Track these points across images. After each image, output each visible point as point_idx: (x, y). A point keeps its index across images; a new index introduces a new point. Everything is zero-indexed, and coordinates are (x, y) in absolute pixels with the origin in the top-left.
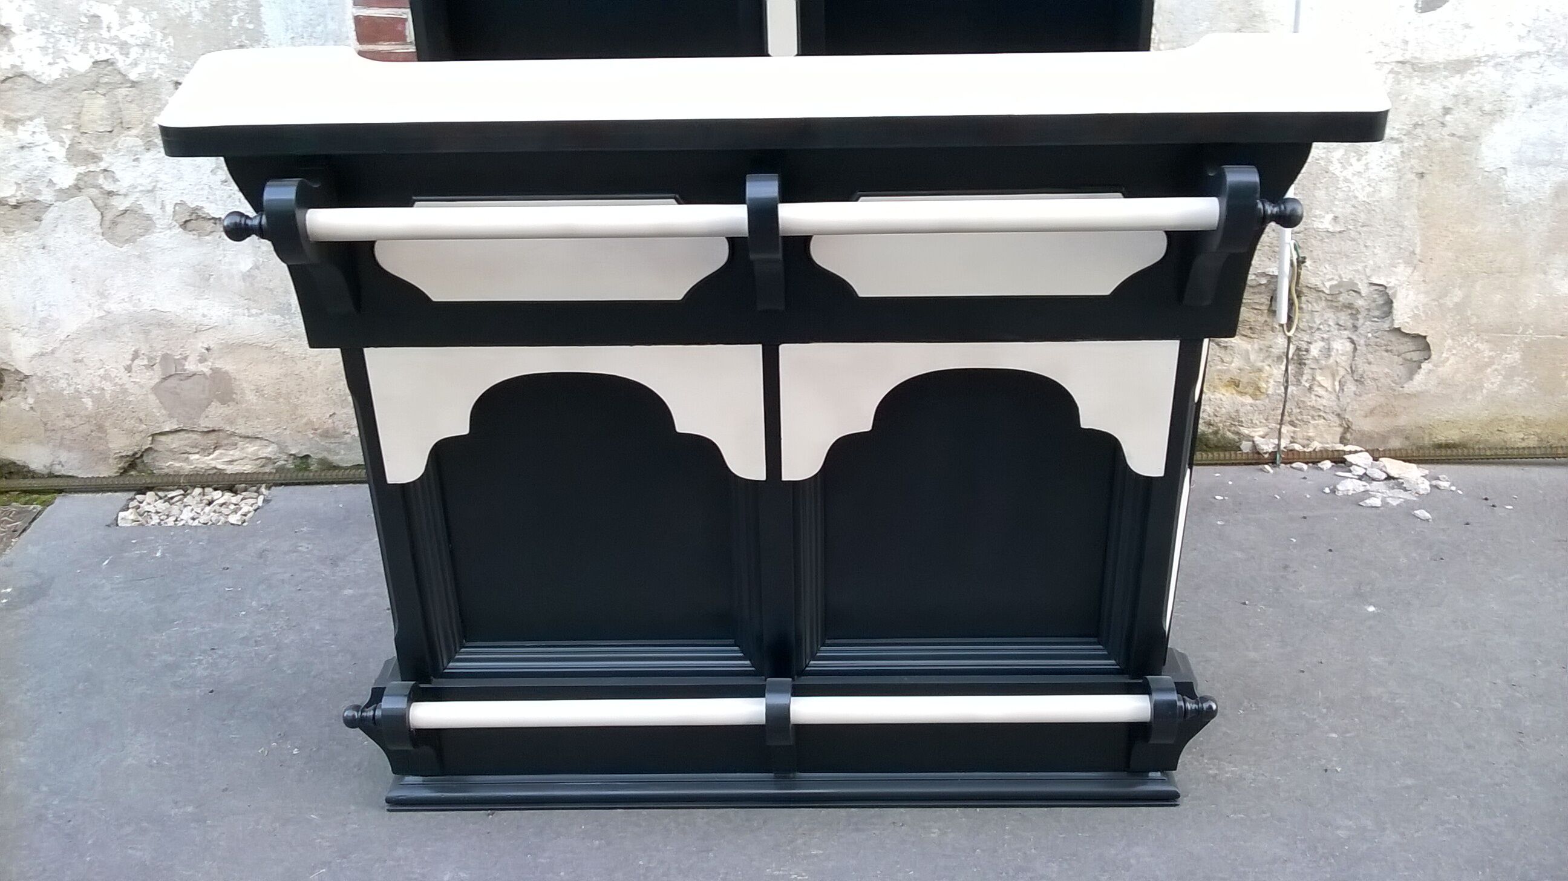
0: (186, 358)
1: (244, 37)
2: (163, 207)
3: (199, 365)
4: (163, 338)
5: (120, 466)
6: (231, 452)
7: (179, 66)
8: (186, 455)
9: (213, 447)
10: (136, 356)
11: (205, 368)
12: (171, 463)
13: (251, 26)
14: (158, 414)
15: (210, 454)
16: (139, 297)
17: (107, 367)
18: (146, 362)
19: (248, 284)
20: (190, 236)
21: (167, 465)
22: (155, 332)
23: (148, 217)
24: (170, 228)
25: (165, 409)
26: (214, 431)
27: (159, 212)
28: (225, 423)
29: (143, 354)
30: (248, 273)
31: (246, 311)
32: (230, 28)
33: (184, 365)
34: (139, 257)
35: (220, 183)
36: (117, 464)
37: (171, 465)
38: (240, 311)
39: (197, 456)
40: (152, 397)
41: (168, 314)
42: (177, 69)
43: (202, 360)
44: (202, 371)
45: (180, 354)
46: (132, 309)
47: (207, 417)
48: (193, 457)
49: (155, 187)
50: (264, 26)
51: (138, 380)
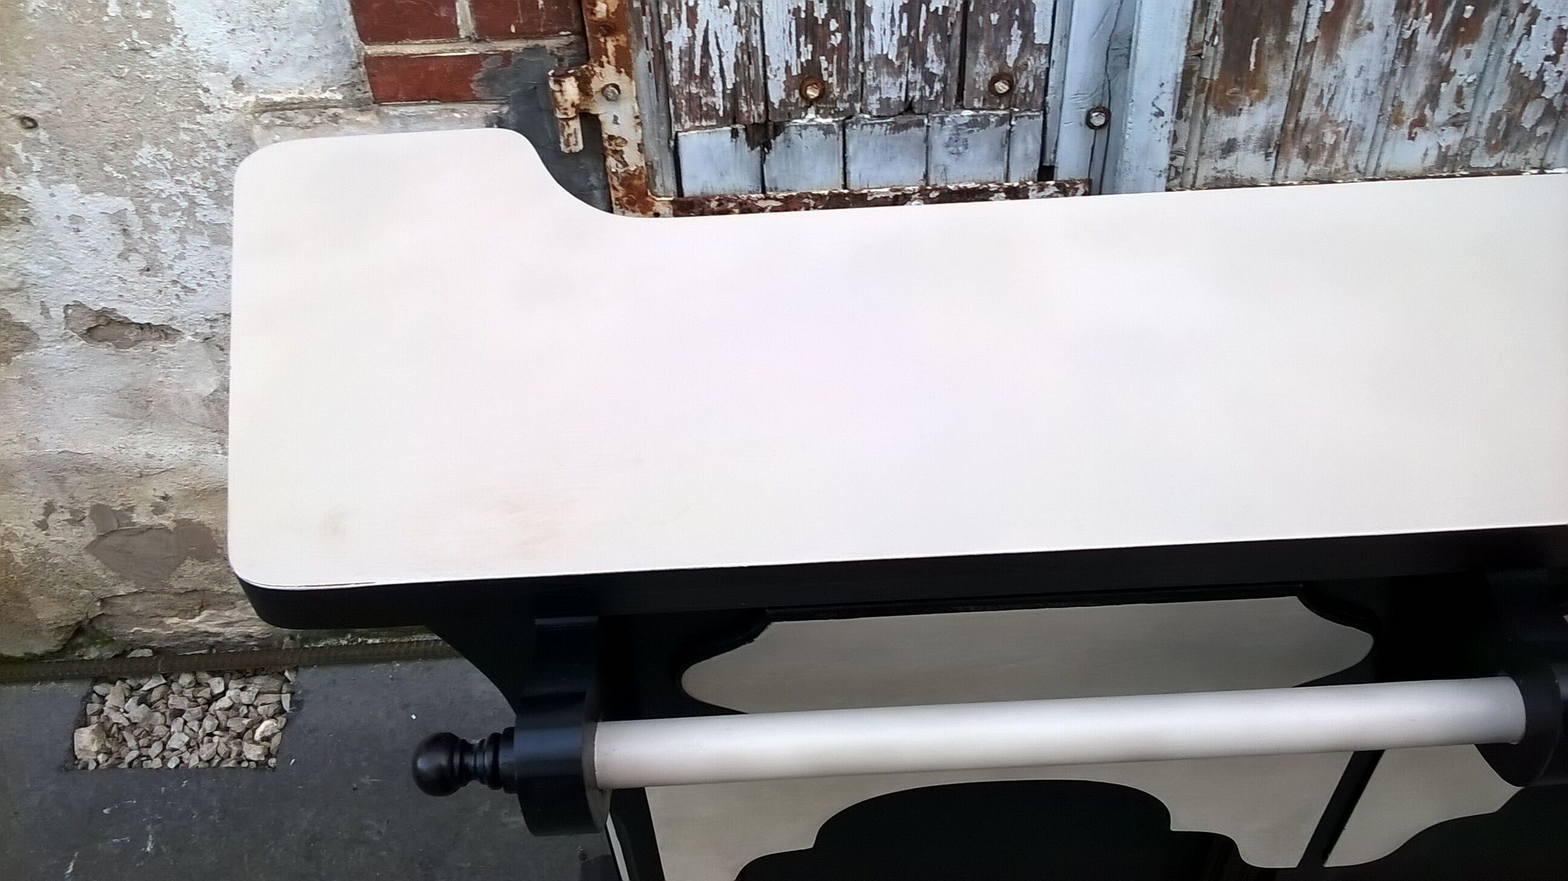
0: (132, 509)
1: (135, 34)
2: (45, 311)
3: (155, 516)
4: (88, 486)
5: (60, 638)
6: (227, 613)
7: (21, 90)
8: (158, 619)
9: (197, 607)
10: (49, 509)
11: (165, 521)
12: (135, 628)
13: (147, 14)
14: (104, 576)
15: (194, 617)
16: (37, 435)
17: (10, 525)
18: (68, 516)
19: (214, 412)
20: (102, 349)
21: (132, 631)
22: (73, 479)
23: (23, 327)
24: (64, 340)
25: (113, 570)
26: (195, 590)
27: (40, 319)
28: (210, 583)
29: (61, 507)
30: (211, 397)
31: (218, 447)
32: (106, 19)
33: (130, 518)
34: (21, 381)
35: (137, 273)
36: (55, 636)
37: (136, 631)
38: (209, 447)
39: (176, 620)
40: (88, 558)
41: (89, 456)
42: (17, 95)
43: (158, 510)
44: (161, 525)
45: (122, 505)
46: (27, 452)
47: (180, 577)
48: (169, 621)
49: (23, 283)
50: (172, 12)
51: (61, 539)
